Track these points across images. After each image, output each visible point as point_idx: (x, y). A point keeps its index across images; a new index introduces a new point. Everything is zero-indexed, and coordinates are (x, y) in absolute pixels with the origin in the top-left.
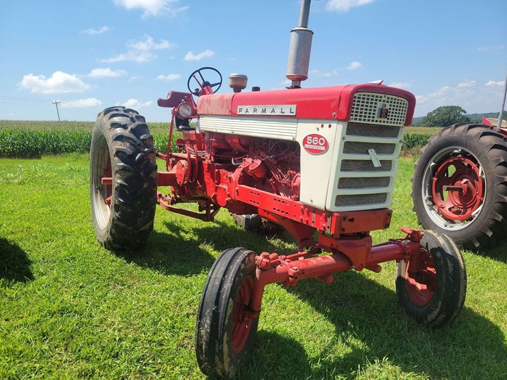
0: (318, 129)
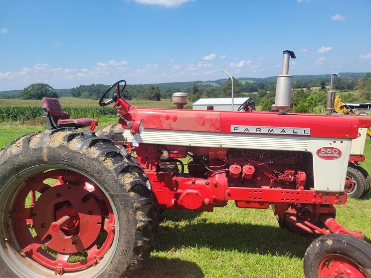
0: (331, 144)
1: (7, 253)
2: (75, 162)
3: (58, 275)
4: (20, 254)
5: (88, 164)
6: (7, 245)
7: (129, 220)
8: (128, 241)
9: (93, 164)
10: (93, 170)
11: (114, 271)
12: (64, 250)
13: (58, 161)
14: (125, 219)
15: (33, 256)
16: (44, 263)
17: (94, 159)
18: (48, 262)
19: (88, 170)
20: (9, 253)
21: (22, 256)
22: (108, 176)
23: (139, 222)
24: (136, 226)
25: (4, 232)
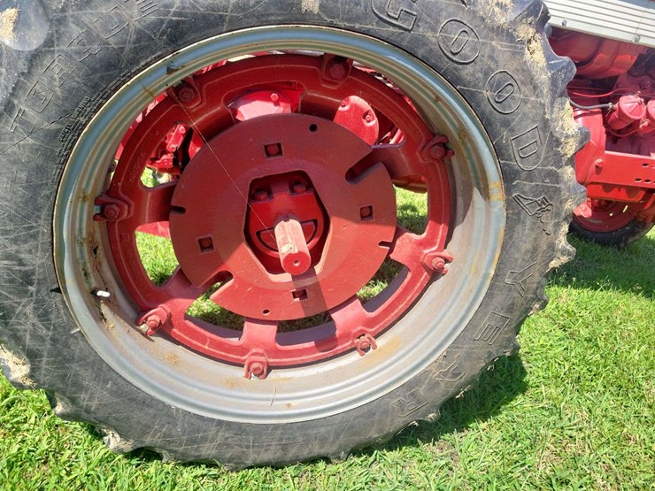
1: (107, 332)
2: (429, 34)
3: (254, 378)
4: (140, 331)
5: (474, 50)
6: (105, 309)
7: (535, 249)
8: (513, 304)
9: (493, 49)
10: (486, 74)
11: (450, 375)
12: (266, 312)
13: (358, 19)
14: (526, 246)
15: (175, 330)
16: (206, 347)
17: (499, 31)
18: (220, 346)
19: (466, 72)
20: (114, 332)
21: (145, 335)
22: (525, 102)
23: (559, 254)
24: (547, 265)
25: (90, 271)
